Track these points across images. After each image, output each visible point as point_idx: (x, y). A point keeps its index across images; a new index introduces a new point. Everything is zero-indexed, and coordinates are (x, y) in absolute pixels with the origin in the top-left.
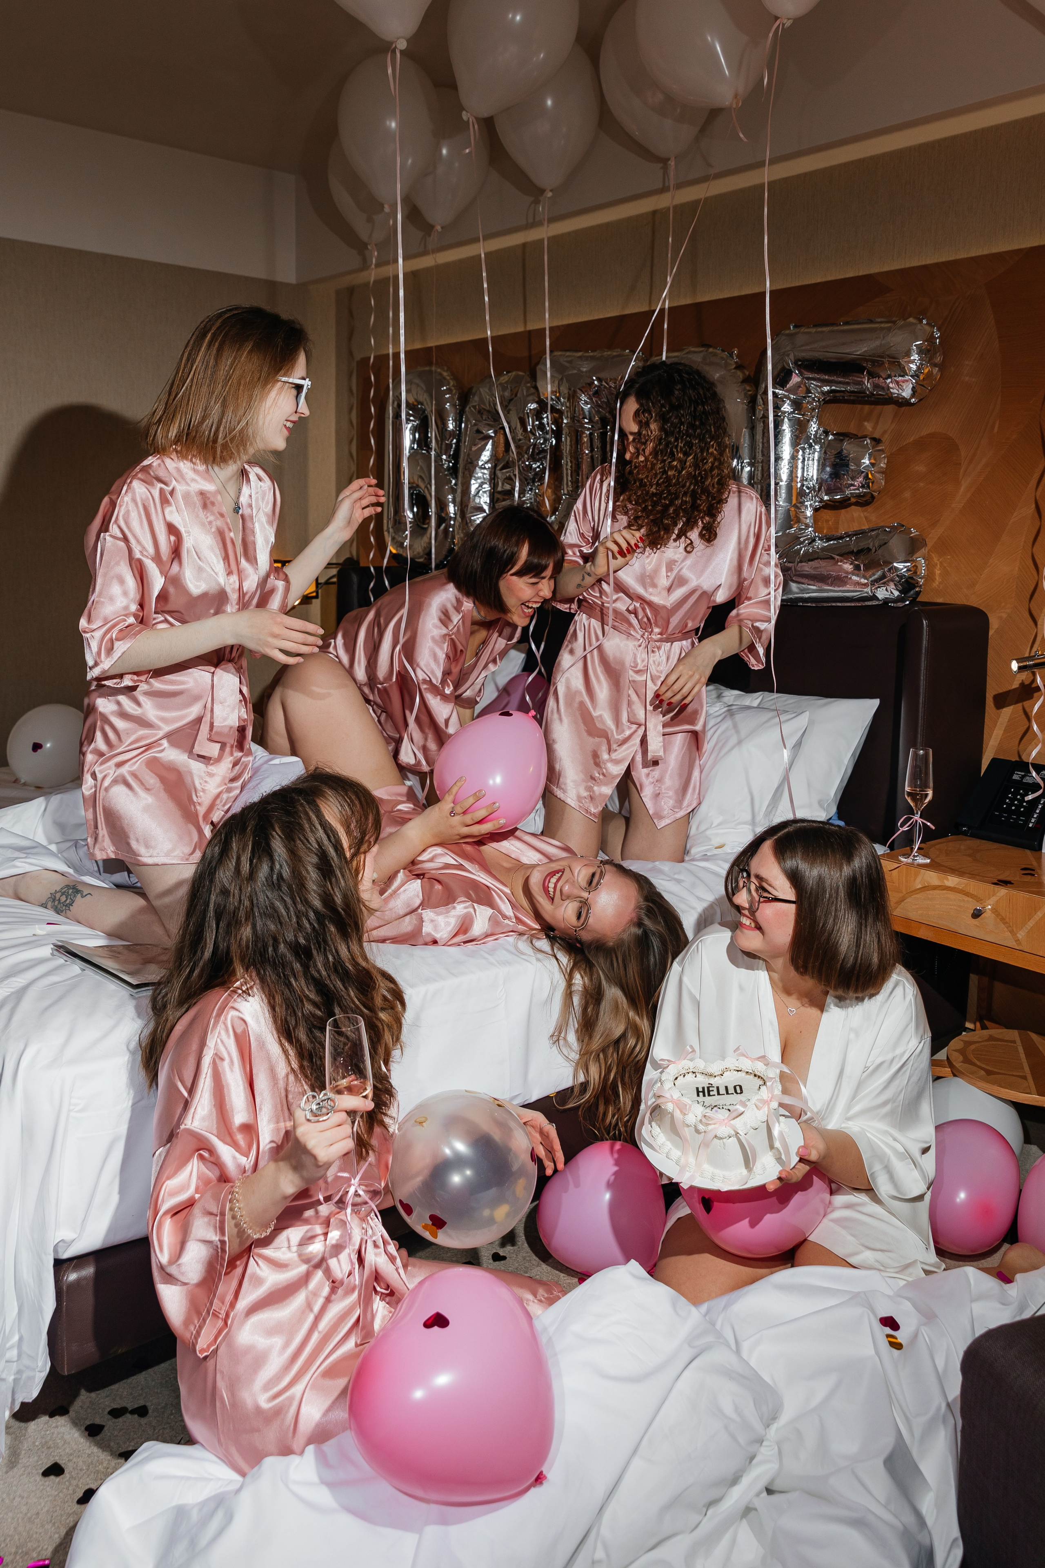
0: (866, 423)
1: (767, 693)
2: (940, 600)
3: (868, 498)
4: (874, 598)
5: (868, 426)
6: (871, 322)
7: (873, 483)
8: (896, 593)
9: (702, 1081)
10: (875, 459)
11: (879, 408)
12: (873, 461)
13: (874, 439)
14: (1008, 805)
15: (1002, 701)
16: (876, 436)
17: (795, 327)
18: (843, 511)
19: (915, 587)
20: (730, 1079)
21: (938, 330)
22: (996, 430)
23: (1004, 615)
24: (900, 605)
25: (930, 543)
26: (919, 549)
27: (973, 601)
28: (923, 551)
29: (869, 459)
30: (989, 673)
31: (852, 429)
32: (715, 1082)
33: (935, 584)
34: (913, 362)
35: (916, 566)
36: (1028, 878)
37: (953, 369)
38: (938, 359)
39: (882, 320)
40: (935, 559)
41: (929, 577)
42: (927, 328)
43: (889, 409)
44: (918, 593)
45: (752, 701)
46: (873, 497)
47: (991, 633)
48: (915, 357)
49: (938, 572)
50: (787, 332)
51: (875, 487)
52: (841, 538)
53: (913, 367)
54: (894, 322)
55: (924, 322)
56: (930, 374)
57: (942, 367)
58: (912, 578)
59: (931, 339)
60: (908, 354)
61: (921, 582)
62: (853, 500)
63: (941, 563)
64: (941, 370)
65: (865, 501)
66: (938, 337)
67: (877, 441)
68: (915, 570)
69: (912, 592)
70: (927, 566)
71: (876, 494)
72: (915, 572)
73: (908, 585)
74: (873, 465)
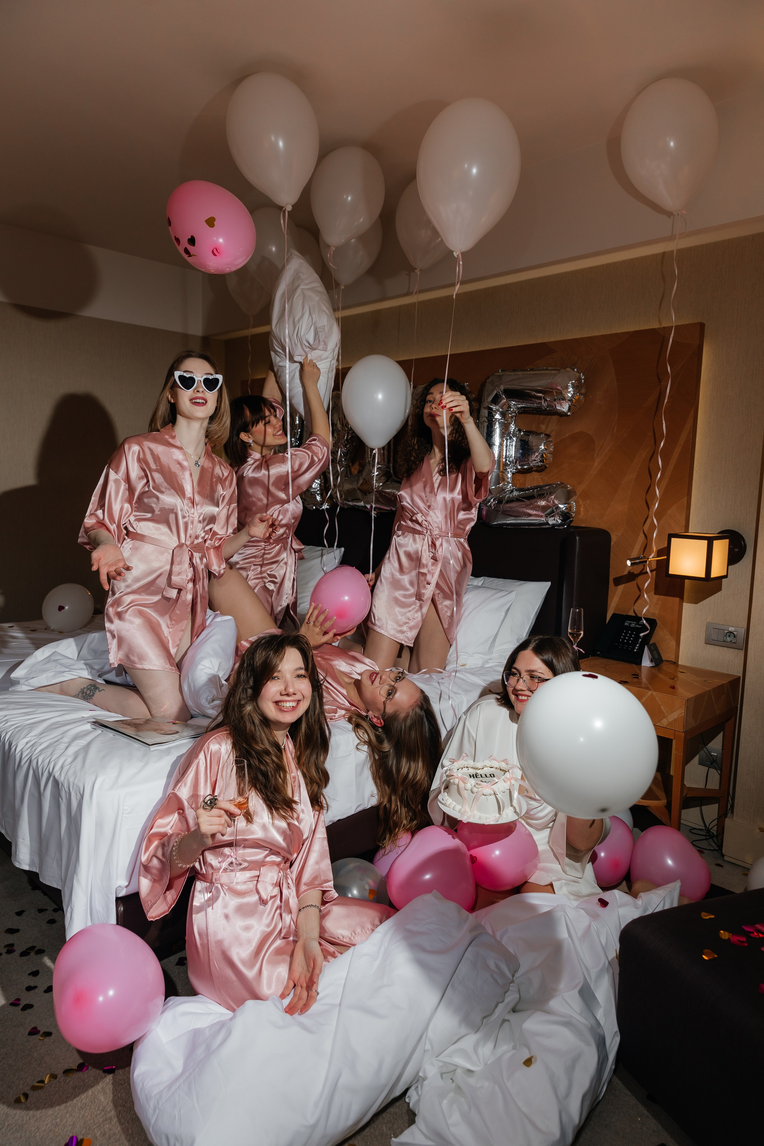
0: (542, 426)
1: (486, 578)
2: (583, 525)
3: (543, 467)
4: (547, 524)
5: (543, 427)
6: (546, 369)
7: (546, 459)
8: (560, 521)
9: (472, 771)
10: (547, 447)
11: (549, 417)
12: (546, 447)
13: (546, 435)
14: (623, 640)
15: (618, 581)
16: (547, 432)
17: (502, 371)
18: (528, 474)
19: (570, 518)
20: (487, 771)
21: (583, 375)
22: (615, 431)
23: (620, 534)
24: (561, 528)
25: (578, 493)
26: (572, 497)
27: (602, 526)
28: (575, 498)
29: (544, 446)
30: (611, 566)
31: (534, 429)
32: (479, 772)
33: (581, 516)
34: (570, 392)
35: (571, 506)
36: (635, 680)
37: (591, 396)
38: (583, 391)
39: (551, 368)
40: (581, 502)
41: (578, 512)
42: (577, 374)
43: (555, 418)
44: (571, 521)
45: (478, 582)
46: (546, 467)
47: (612, 543)
48: (571, 389)
49: (582, 510)
50: (498, 374)
51: (547, 462)
52: (528, 489)
53: (570, 395)
54: (559, 370)
55: (576, 370)
56: (579, 399)
57: (585, 395)
58: (568, 513)
59: (579, 380)
60: (567, 388)
61: (573, 515)
62: (534, 469)
63: (584, 505)
64: (584, 397)
65: (540, 469)
66: (583, 379)
67: (548, 436)
68: (570, 508)
69: (568, 521)
70: (576, 506)
71: (547, 466)
72: (570, 510)
73: (566, 516)
74: (546, 449)
